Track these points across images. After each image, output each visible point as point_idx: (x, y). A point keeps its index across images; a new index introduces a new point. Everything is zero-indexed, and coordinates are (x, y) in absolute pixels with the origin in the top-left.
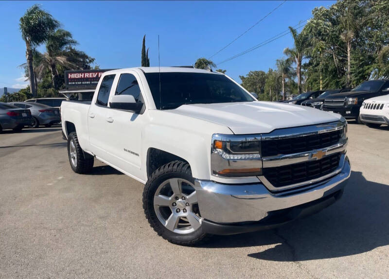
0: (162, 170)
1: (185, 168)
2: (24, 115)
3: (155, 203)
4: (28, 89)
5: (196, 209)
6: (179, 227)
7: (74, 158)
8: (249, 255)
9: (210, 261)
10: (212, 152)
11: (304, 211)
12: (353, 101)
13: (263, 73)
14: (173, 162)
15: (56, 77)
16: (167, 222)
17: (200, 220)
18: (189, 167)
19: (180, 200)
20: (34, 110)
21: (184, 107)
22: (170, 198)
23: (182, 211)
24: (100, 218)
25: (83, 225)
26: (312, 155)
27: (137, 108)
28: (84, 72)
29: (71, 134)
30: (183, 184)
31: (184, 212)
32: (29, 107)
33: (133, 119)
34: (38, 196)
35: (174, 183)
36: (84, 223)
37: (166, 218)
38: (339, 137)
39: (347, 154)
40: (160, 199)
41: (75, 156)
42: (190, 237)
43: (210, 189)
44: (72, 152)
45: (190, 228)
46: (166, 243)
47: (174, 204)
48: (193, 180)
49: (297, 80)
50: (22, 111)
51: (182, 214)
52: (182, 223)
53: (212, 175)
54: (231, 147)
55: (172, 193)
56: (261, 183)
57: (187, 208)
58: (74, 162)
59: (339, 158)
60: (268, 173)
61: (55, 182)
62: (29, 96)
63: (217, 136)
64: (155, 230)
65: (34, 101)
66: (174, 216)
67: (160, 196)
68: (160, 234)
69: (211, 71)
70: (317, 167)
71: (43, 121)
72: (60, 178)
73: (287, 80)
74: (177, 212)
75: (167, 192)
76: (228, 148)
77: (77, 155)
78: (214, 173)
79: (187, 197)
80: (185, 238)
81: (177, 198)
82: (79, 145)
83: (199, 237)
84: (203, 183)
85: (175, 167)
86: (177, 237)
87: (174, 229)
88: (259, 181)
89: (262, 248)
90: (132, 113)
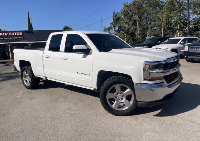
3: (107, 97)
6: (119, 108)
7: (27, 81)
8: (154, 116)
10: (144, 70)
16: (113, 106)
17: (131, 103)
22: (115, 94)
23: (120, 100)
27: (87, 52)
29: (25, 67)
31: (121, 100)
33: (84, 57)
42: (127, 111)
44: (24, 78)
47: (116, 97)
48: (133, 84)
53: (143, 80)
55: (115, 91)
57: (123, 98)
67: (109, 93)
69: (109, 33)
72: (21, 92)
74: (118, 100)
76: (151, 68)
78: (145, 79)
79: (124, 93)
81: (118, 94)
82: (33, 73)
84: (139, 84)
87: (117, 109)
88: (163, 82)
89: (157, 112)
90: (83, 54)
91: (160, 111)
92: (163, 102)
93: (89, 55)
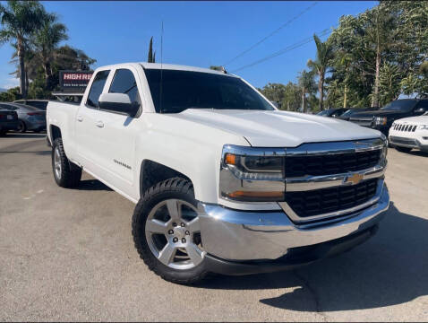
0: (157, 189)
1: (186, 187)
2: (10, 117)
3: (147, 229)
4: (18, 89)
5: (197, 239)
6: (176, 261)
7: (59, 169)
8: (261, 301)
9: (211, 307)
10: (221, 169)
11: (334, 249)
12: (381, 121)
13: (281, 86)
14: (172, 179)
15: (50, 77)
16: (160, 254)
17: (203, 254)
18: (192, 186)
19: (178, 227)
20: (22, 113)
21: (189, 112)
22: (166, 224)
23: (180, 241)
24: (81, 243)
25: (58, 251)
26: (346, 179)
27: (132, 110)
28: (82, 74)
29: (57, 140)
30: (183, 206)
31: (182, 242)
32: (16, 108)
33: (127, 123)
34: (9, 212)
35: (172, 205)
36: (61, 249)
37: (161, 249)
38: (378, 159)
39: (385, 181)
40: (153, 225)
41: (60, 166)
42: (189, 274)
43: (217, 216)
44: (56, 161)
45: (189, 263)
46: (157, 280)
47: (171, 232)
48: (195, 203)
49: (318, 95)
50: (8, 113)
51: (180, 245)
52: (180, 255)
53: (220, 197)
54: (247, 163)
55: (169, 218)
56: (282, 211)
57: (187, 237)
58: (58, 174)
59: (376, 185)
60: (291, 198)
61: (34, 196)
62: (18, 97)
63: (229, 147)
64: (146, 263)
65: (22, 102)
66: (170, 247)
67: (154, 220)
68: (151, 268)
69: (225, 72)
70: (350, 194)
71: (31, 125)
72: (40, 192)
73: (307, 95)
74: (174, 242)
75: (163, 216)
76: (243, 164)
77: (62, 166)
78: (223, 195)
79: (188, 224)
80: (183, 274)
81: (175, 225)
82: (64, 154)
83: (199, 274)
84: (208, 207)
85: (175, 185)
86: (172, 273)
87: (169, 263)
88: (279, 208)
89: (277, 293)
90: (126, 117)
91: (291, 290)
92: (286, 267)
93: (135, 119)
